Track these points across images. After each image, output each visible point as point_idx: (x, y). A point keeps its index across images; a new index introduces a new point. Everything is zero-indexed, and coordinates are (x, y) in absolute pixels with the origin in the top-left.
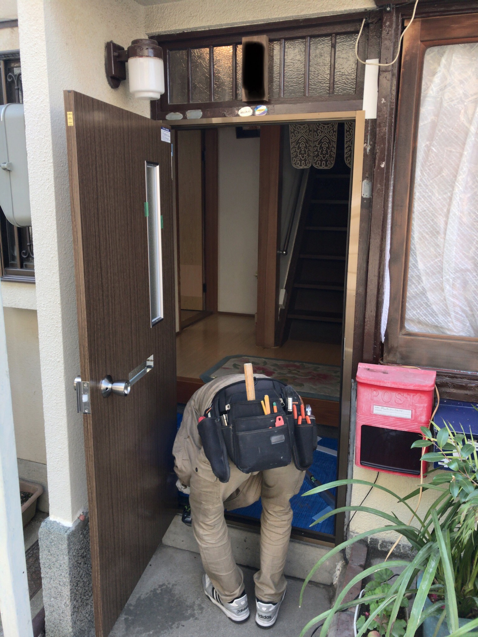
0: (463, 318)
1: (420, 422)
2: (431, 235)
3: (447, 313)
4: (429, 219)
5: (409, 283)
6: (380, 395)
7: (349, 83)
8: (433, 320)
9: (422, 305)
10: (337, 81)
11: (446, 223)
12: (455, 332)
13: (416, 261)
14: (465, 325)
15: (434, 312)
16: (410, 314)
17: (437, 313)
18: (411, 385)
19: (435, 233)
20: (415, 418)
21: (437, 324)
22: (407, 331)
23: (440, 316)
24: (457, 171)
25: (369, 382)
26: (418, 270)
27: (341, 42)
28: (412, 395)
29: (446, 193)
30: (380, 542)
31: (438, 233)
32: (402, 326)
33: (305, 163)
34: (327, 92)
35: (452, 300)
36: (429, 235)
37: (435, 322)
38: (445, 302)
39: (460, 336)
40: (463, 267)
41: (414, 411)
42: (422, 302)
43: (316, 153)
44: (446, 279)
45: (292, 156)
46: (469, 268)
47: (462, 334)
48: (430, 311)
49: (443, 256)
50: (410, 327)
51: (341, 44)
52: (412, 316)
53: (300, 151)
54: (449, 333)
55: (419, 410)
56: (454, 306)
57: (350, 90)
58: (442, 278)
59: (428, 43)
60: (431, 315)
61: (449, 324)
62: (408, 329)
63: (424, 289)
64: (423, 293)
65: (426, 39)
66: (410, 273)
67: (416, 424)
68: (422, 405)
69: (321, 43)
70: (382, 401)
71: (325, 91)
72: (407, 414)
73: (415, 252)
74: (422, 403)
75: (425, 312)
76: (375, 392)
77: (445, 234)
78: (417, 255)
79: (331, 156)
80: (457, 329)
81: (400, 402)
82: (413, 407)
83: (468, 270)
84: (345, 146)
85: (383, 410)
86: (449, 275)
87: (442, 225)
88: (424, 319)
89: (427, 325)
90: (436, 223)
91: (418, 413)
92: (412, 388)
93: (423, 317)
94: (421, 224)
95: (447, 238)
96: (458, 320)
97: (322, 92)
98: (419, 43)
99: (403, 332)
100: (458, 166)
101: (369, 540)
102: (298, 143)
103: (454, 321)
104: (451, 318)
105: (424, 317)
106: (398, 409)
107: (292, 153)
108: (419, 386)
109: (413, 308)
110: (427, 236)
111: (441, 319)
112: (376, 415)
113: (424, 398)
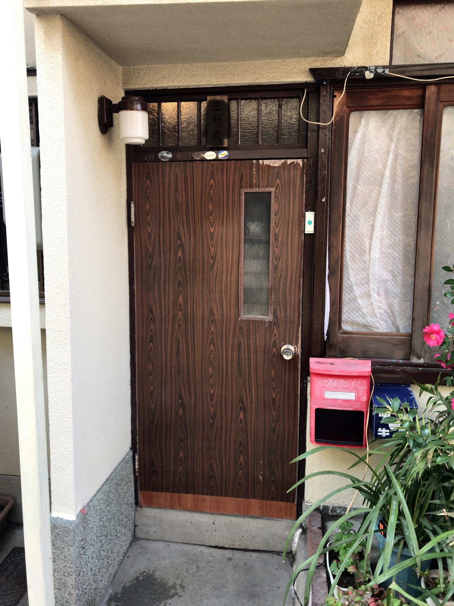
0: (386, 318)
1: (362, 402)
2: (359, 254)
3: (373, 315)
4: (357, 242)
5: (344, 292)
6: (330, 382)
7: (293, 136)
8: (363, 320)
9: (354, 309)
10: (283, 134)
11: (370, 245)
12: (380, 329)
13: (349, 274)
14: (388, 324)
15: (364, 314)
16: (344, 317)
17: (367, 315)
18: (355, 372)
19: (363, 253)
20: (358, 399)
21: (366, 323)
22: (344, 331)
23: (369, 317)
24: (377, 205)
25: (321, 372)
26: (350, 281)
27: (286, 104)
28: (355, 380)
29: (369, 222)
31: (365, 251)
32: (340, 327)
35: (377, 304)
38: (372, 306)
40: (385, 278)
41: (357, 393)
42: (354, 307)
44: (372, 288)
46: (389, 278)
47: (385, 331)
48: (361, 313)
49: (369, 270)
50: (346, 327)
52: (347, 318)
54: (376, 330)
55: (361, 392)
56: (379, 309)
57: (294, 140)
58: (369, 287)
59: (352, 108)
60: (362, 317)
61: (376, 323)
62: (344, 329)
63: (355, 296)
64: (355, 299)
65: (351, 105)
66: (345, 284)
67: (359, 403)
69: (270, 104)
70: (331, 387)
71: (274, 141)
72: (351, 396)
73: (348, 268)
74: (363, 387)
75: (357, 314)
76: (326, 380)
77: (370, 253)
78: (349, 270)
80: (382, 327)
81: (346, 387)
82: (356, 390)
83: (388, 280)
85: (332, 394)
86: (374, 285)
87: (367, 246)
89: (358, 324)
90: (362, 244)
91: (360, 395)
92: (355, 374)
93: (355, 319)
94: (352, 246)
95: (371, 255)
96: (382, 319)
98: (346, 108)
99: (341, 331)
100: (378, 200)
101: (321, 507)
103: (379, 320)
104: (377, 318)
105: (357, 319)
106: (345, 393)
108: (360, 372)
109: (347, 312)
110: (356, 255)
111: (370, 319)
112: (327, 399)
113: (364, 382)
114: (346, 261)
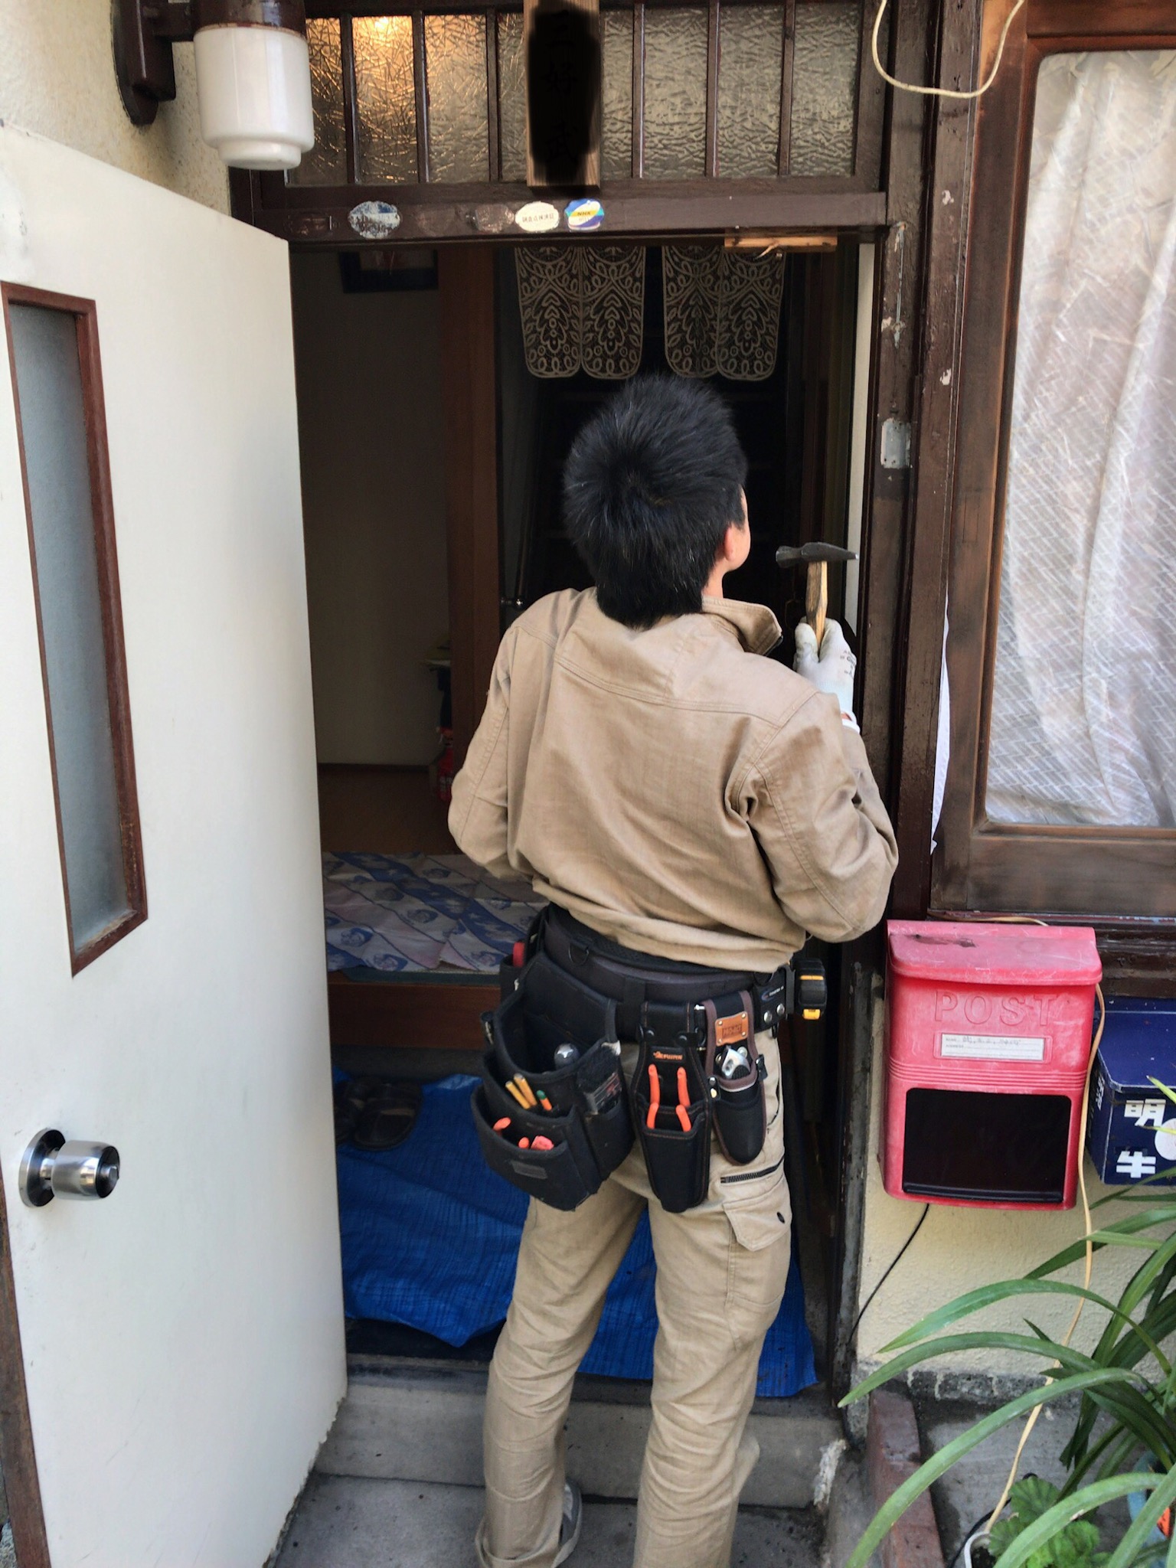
0: (1133, 780)
1: (1065, 1068)
2: (1052, 566)
3: (1091, 768)
4: (1047, 524)
5: (996, 694)
6: (961, 1005)
7: (834, 145)
8: (1057, 788)
9: (1028, 752)
10: (798, 138)
11: (1091, 535)
12: (1113, 817)
13: (1014, 637)
14: (1138, 798)
15: (1059, 767)
16: (997, 776)
17: (1069, 769)
18: (1047, 973)
19: (1062, 561)
20: (1052, 1059)
21: (1067, 798)
22: (992, 823)
23: (1074, 776)
24: (1118, 396)
25: (932, 976)
26: (1018, 658)
27: (809, 24)
28: (1046, 998)
29: (1088, 455)
30: (940, 1378)
31: (1071, 559)
32: (980, 811)
33: (562, 363)
34: (771, 168)
35: (1107, 734)
36: (1046, 565)
37: (1062, 793)
38: (1087, 741)
39: (1125, 826)
40: (1133, 649)
41: (1050, 1040)
42: (1028, 745)
43: (591, 335)
44: (1090, 681)
45: (526, 344)
46: (1150, 648)
47: (1129, 821)
48: (1050, 766)
49: (1083, 621)
50: (997, 810)
51: (808, 29)
52: (1002, 781)
53: (547, 331)
54: (1099, 821)
55: (1063, 1038)
56: (1110, 751)
57: (836, 164)
58: (1081, 677)
59: (1046, 42)
60: (1052, 775)
61: (1099, 798)
62: (992, 817)
63: (1034, 709)
64: (1032, 720)
65: (1044, 29)
66: (1000, 669)
67: (1056, 1072)
68: (1072, 1023)
69: (752, 24)
70: (964, 1021)
71: (765, 165)
72: (1031, 1049)
73: (1011, 614)
74: (1071, 1018)
75: (1037, 769)
76: (946, 1000)
77: (1088, 563)
78: (1016, 621)
79: (628, 344)
80: (1117, 810)
81: (1015, 1020)
82: (1048, 1031)
83: (1148, 657)
84: (666, 319)
85: (966, 1044)
86: (1099, 671)
87: (1081, 540)
88: (1035, 787)
89: (1038, 801)
90: (1063, 534)
91: (1062, 1046)
92: (1048, 980)
93: (1030, 783)
94: (1027, 538)
95: (1094, 570)
96: (1119, 784)
97: (755, 167)
98: (1025, 39)
100: (1121, 380)
101: (911, 1378)
102: (540, 308)
103: (1111, 788)
104: (1103, 781)
105: (1036, 783)
106: (1009, 1039)
107: (527, 336)
108: (1068, 974)
109: (1004, 760)
110: (1042, 570)
111: (1077, 784)
112: (947, 1059)
113: (1077, 1004)
114: (1008, 592)
